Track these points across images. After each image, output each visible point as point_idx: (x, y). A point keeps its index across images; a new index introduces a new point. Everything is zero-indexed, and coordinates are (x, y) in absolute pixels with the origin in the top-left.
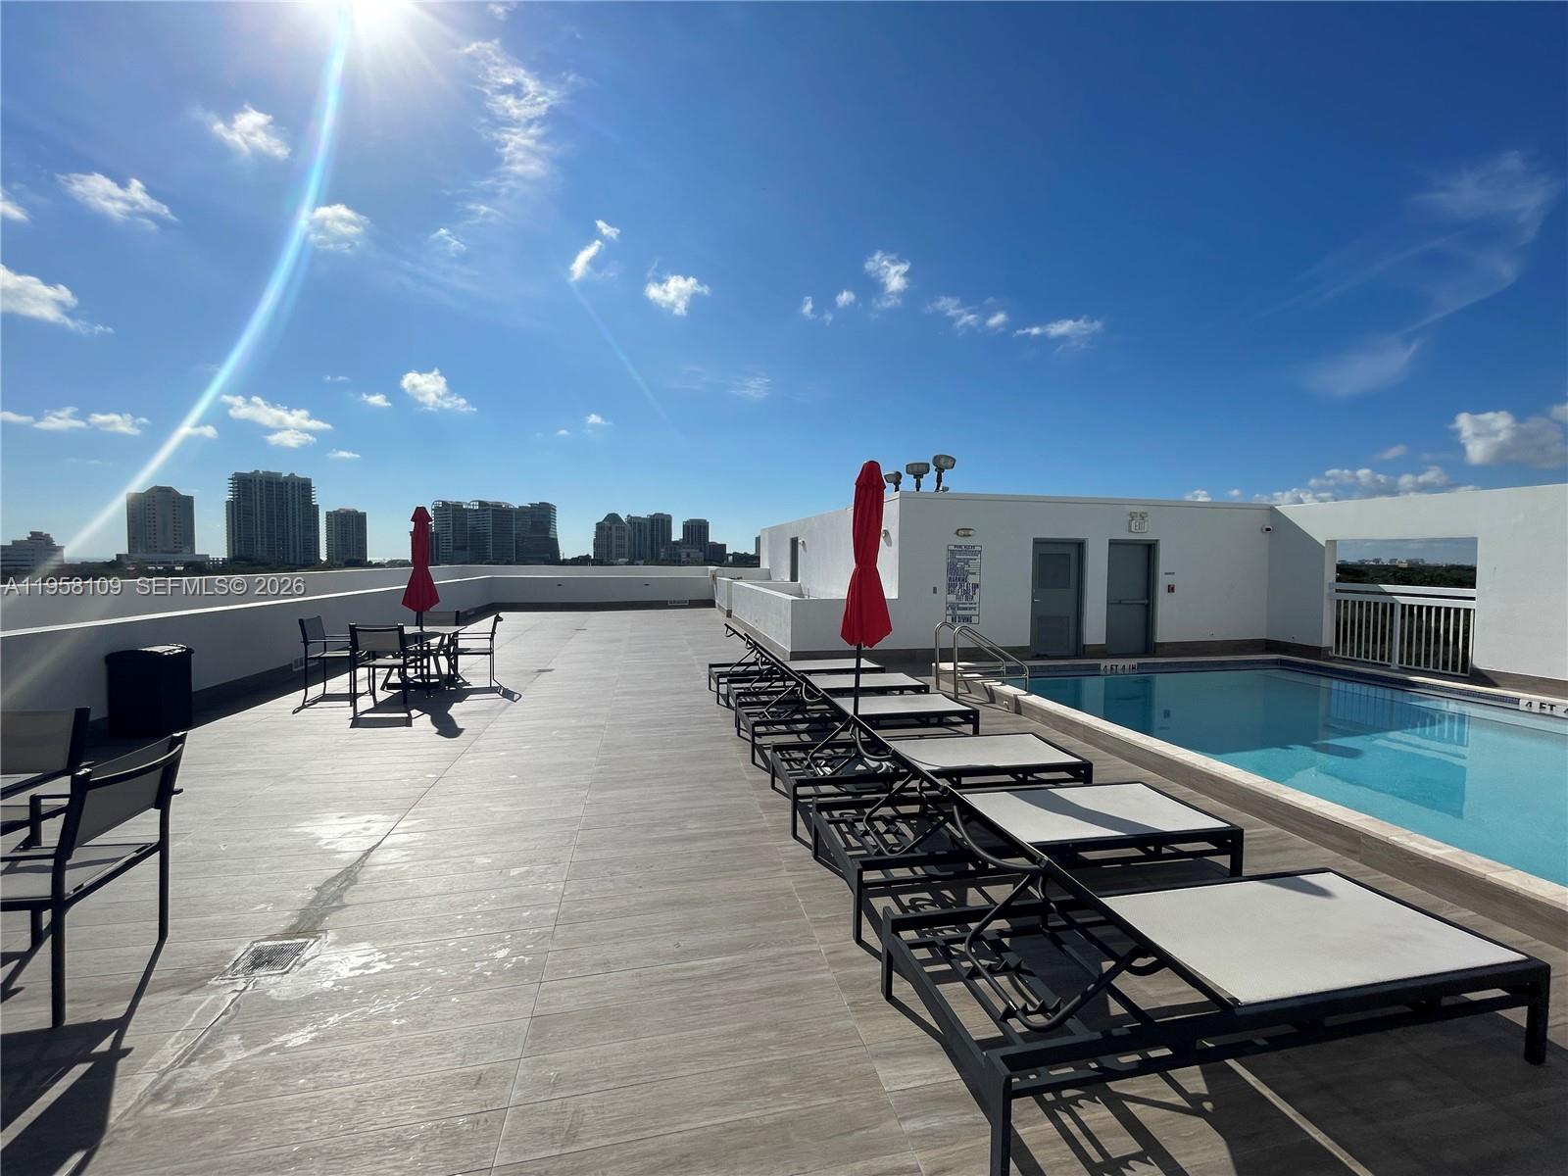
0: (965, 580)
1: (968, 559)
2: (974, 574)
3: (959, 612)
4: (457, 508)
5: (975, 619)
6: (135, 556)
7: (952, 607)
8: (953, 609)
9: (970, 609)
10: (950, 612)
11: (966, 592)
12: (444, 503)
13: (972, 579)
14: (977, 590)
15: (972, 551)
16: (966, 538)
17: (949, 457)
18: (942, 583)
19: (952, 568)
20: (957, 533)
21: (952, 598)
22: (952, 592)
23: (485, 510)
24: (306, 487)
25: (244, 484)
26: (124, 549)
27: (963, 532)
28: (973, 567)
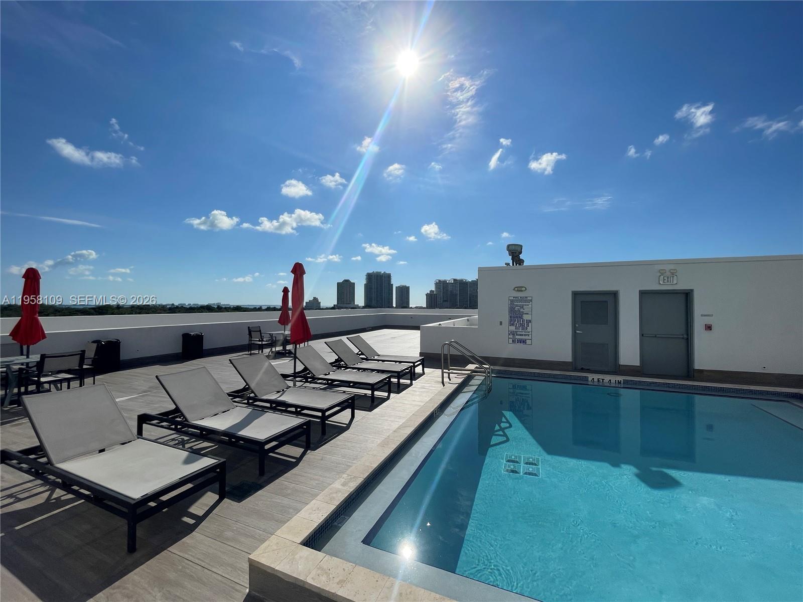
0: (521, 317)
1: (523, 305)
2: (527, 314)
3: (517, 337)
4: (444, 282)
5: (528, 342)
6: (339, 305)
7: (513, 333)
8: (513, 335)
9: (525, 335)
10: (511, 336)
11: (522, 325)
12: (439, 281)
13: (526, 317)
14: (530, 324)
15: (526, 300)
16: (520, 292)
17: (519, 245)
18: (506, 319)
19: (512, 310)
20: (514, 289)
21: (513, 328)
22: (512, 325)
23: (456, 283)
24: (389, 276)
25: (370, 277)
26: (336, 303)
27: (519, 289)
28: (526, 309)
